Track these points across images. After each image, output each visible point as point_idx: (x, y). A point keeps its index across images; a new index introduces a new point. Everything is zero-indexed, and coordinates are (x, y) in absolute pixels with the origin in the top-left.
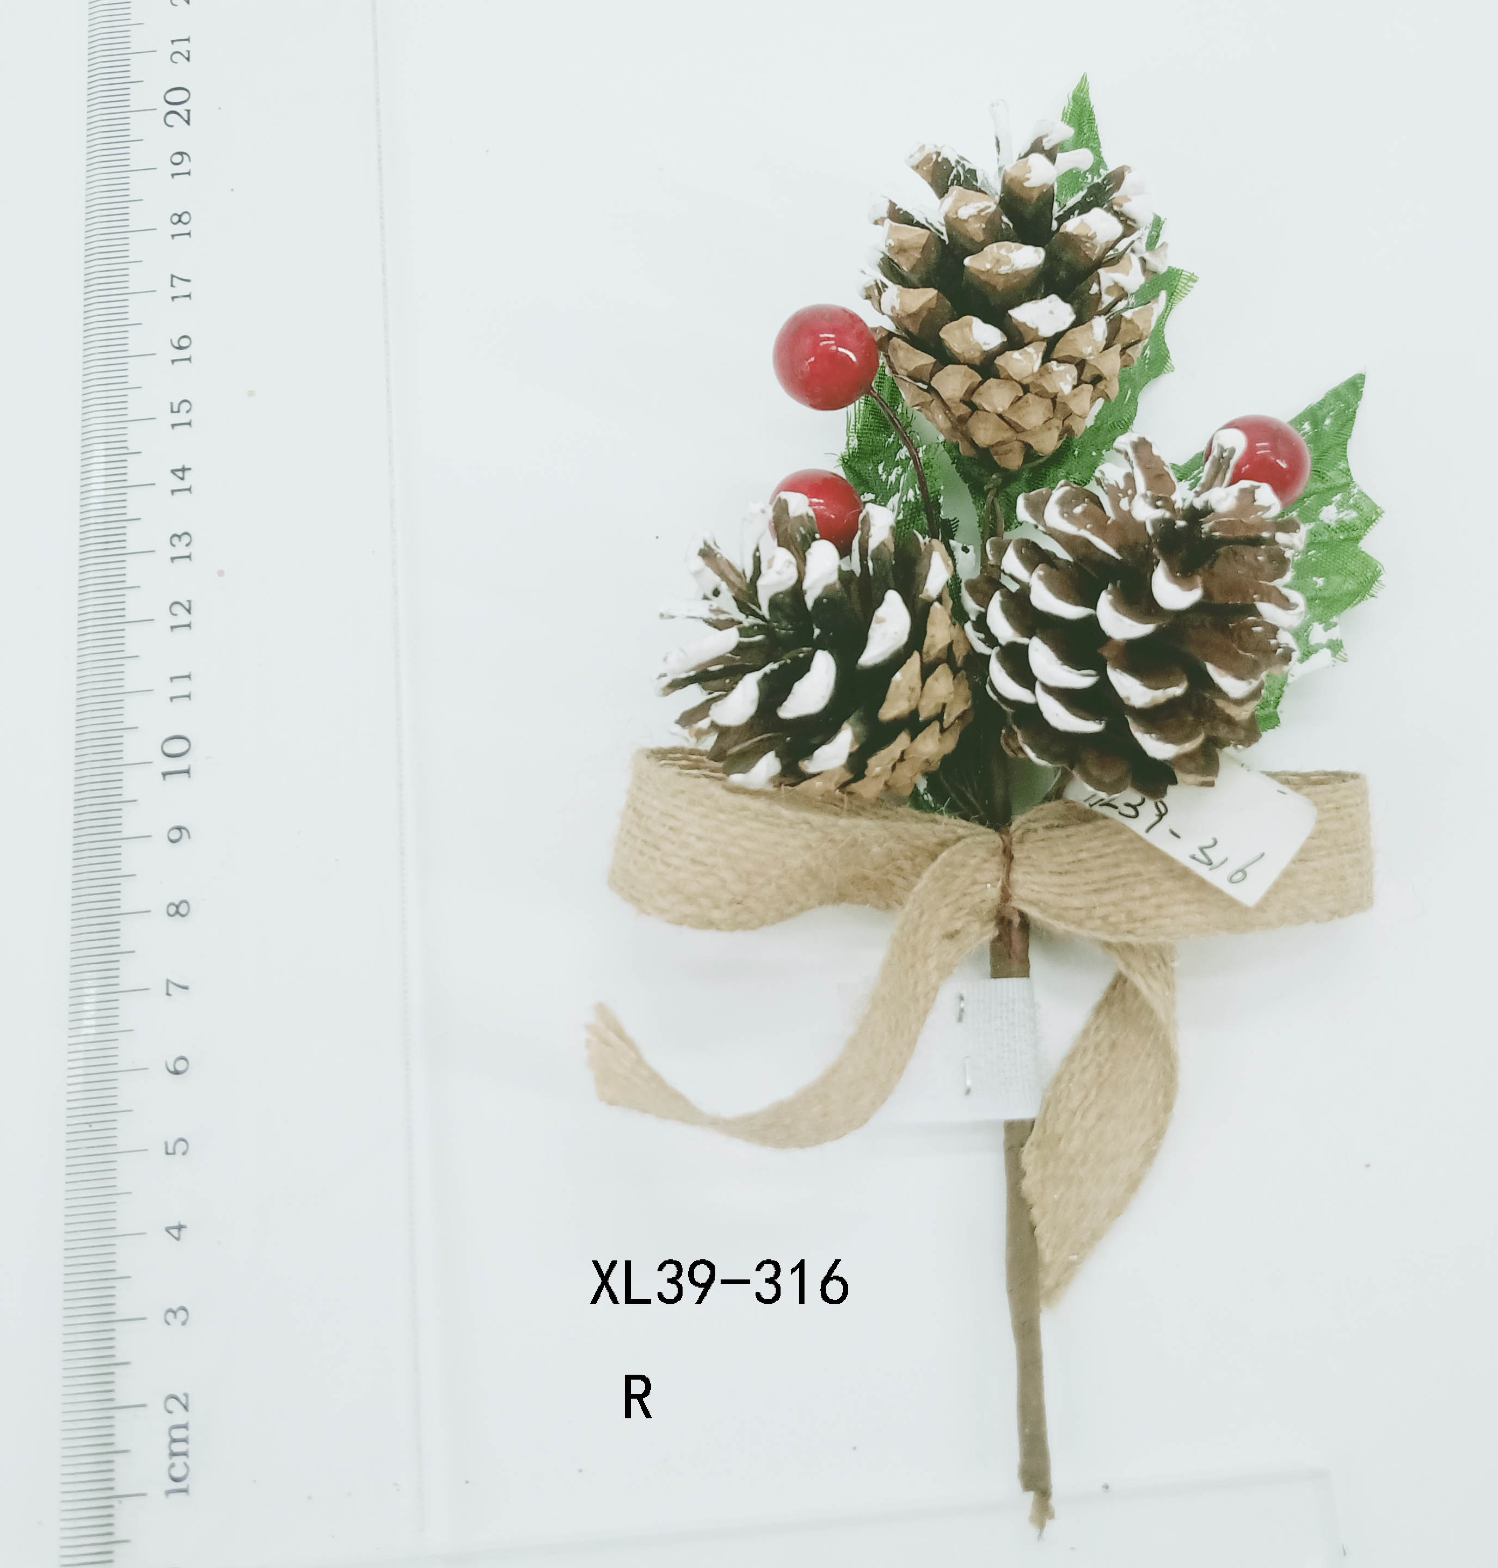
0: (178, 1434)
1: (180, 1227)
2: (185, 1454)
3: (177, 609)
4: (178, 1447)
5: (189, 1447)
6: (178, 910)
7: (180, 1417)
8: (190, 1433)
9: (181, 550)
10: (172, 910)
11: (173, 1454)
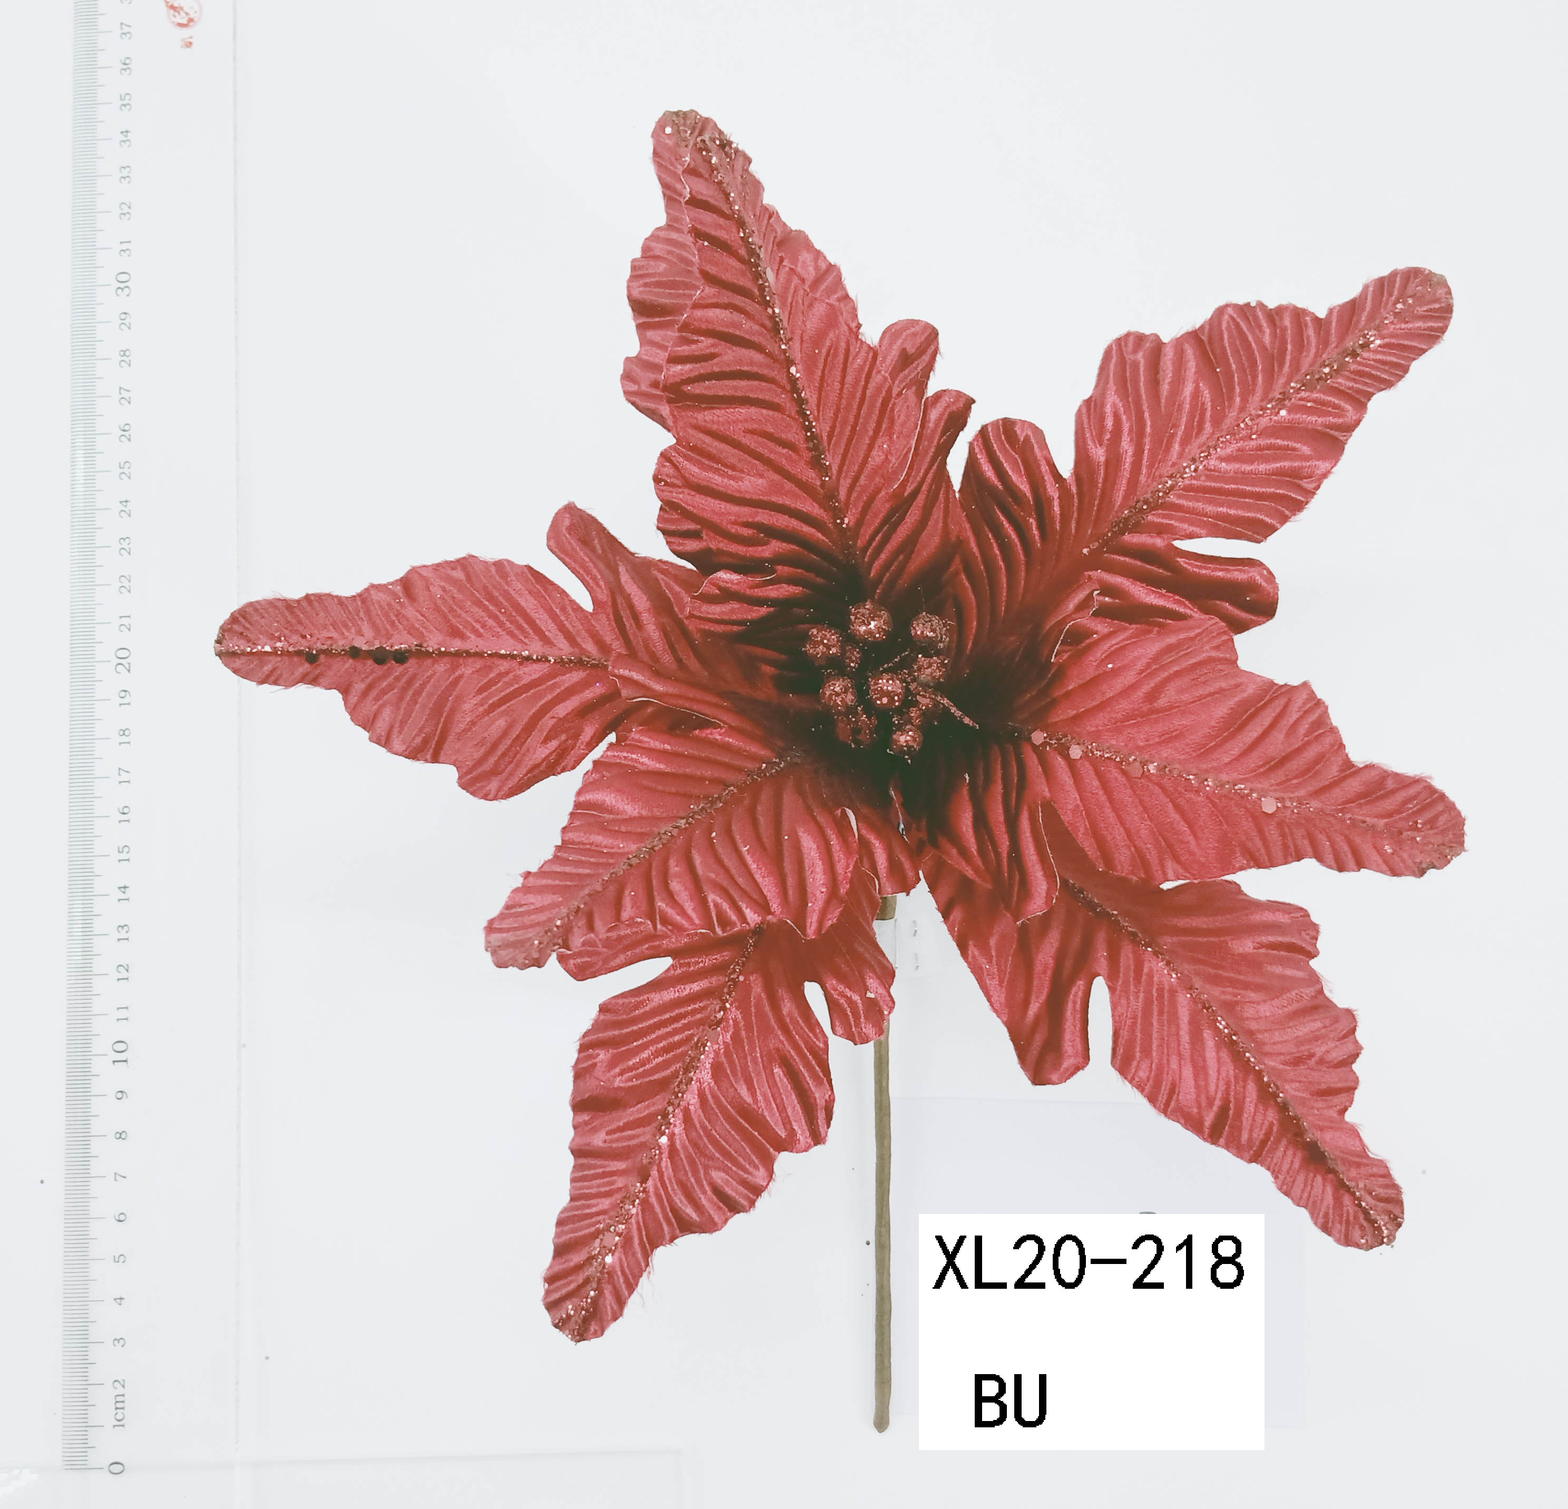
0: (119, 1399)
1: (121, 1299)
2: (123, 1408)
3: (121, 969)
4: (119, 1405)
5: (126, 1405)
6: (121, 1135)
7: (120, 1391)
8: (125, 1399)
9: (123, 935)
10: (118, 1136)
11: (116, 1408)
